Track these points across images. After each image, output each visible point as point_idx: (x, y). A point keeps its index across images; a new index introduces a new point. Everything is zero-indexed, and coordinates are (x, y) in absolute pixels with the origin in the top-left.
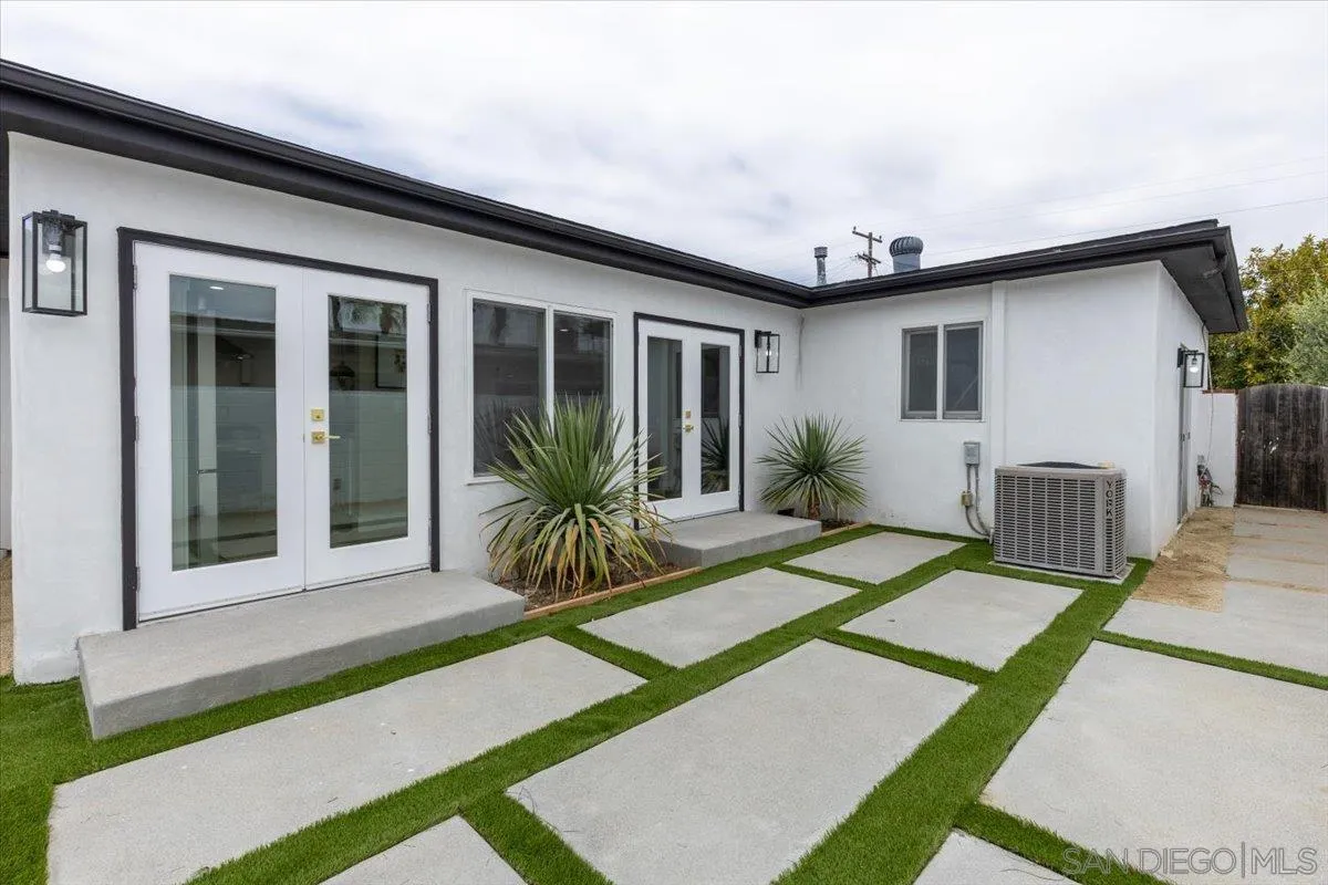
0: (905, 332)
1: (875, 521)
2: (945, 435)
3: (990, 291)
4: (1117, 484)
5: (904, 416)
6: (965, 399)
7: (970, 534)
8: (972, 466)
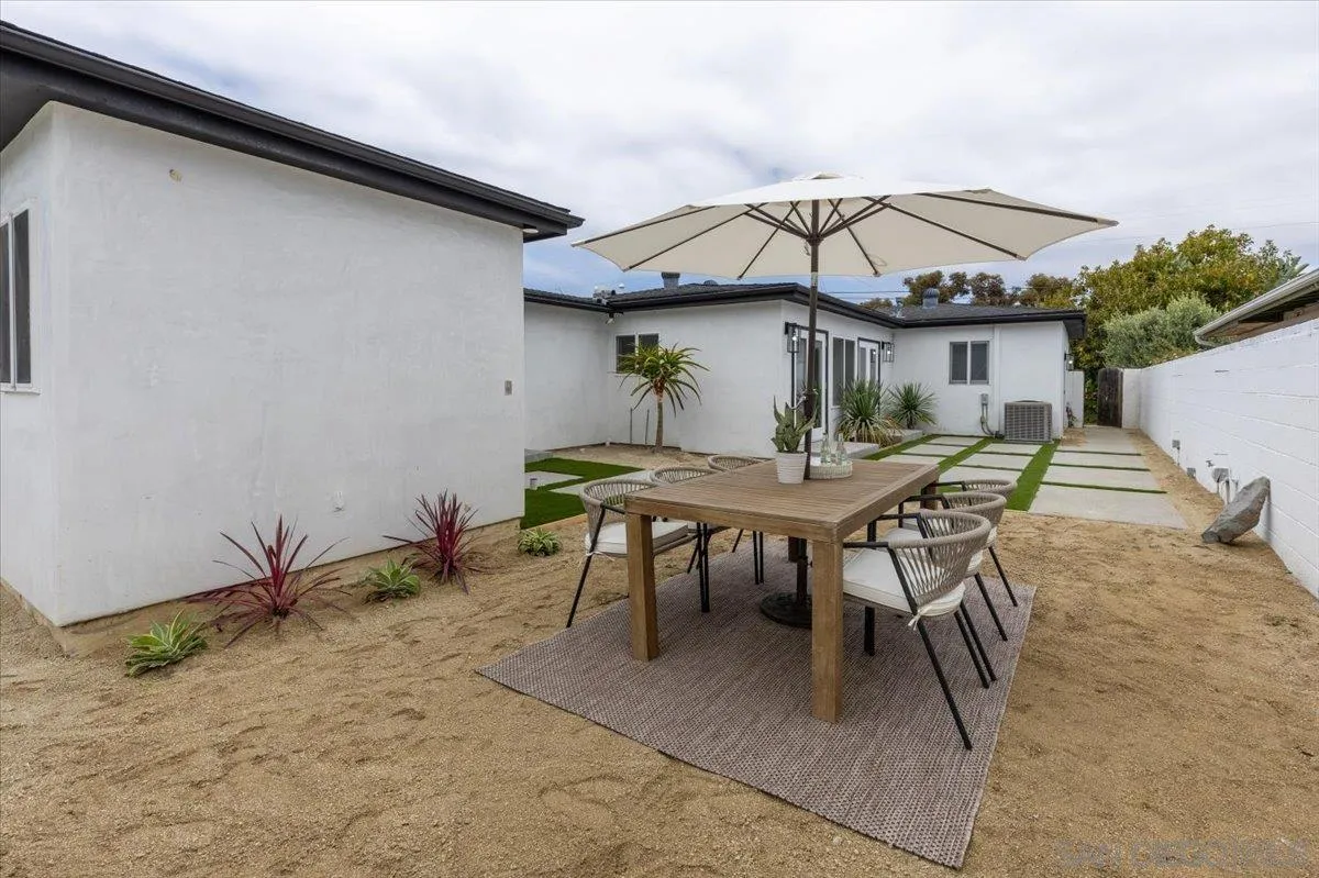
0: (951, 343)
1: (934, 433)
2: (970, 391)
3: (993, 328)
4: (1050, 406)
5: (950, 383)
6: (981, 374)
7: (983, 434)
8: (984, 405)
